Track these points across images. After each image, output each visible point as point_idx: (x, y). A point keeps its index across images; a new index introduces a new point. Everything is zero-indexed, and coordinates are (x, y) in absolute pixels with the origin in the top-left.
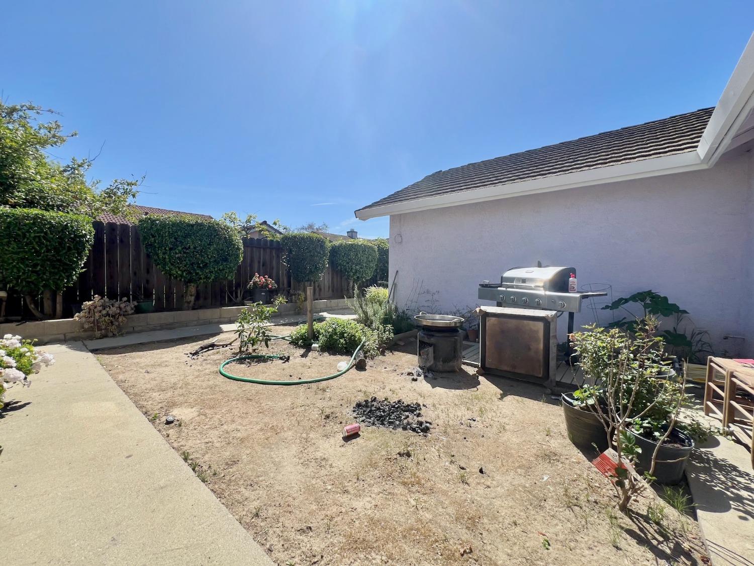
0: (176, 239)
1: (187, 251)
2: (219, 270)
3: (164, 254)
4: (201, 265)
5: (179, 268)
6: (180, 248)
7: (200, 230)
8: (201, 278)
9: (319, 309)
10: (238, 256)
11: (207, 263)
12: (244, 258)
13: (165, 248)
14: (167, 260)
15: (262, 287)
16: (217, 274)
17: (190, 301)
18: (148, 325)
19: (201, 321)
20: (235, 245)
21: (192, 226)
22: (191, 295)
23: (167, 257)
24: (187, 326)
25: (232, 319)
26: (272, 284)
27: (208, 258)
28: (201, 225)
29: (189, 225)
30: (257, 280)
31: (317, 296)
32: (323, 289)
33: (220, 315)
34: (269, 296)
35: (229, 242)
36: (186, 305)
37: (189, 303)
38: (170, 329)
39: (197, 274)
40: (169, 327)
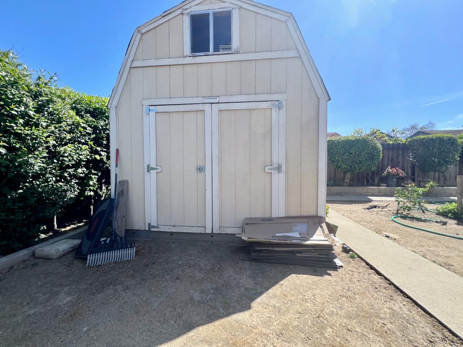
0: (345, 149)
1: (351, 155)
2: (368, 165)
3: (338, 157)
4: (358, 162)
5: (346, 164)
6: (347, 154)
7: (358, 143)
8: (356, 170)
9: (449, 194)
10: (380, 155)
11: (361, 161)
12: (383, 157)
13: (339, 154)
14: (340, 160)
15: (394, 175)
16: (367, 167)
17: (347, 182)
18: (330, 192)
19: (356, 193)
20: (378, 149)
21: (353, 141)
22: (348, 179)
23: (340, 159)
24: (349, 195)
25: (374, 194)
26: (402, 173)
27: (362, 158)
28: (359, 140)
29: (352, 141)
30: (390, 170)
31: (442, 183)
32: (448, 179)
33: (367, 191)
34: (400, 181)
35: (375, 148)
36: (345, 183)
37: (347, 183)
38: (341, 195)
39: (355, 167)
40: (340, 194)
